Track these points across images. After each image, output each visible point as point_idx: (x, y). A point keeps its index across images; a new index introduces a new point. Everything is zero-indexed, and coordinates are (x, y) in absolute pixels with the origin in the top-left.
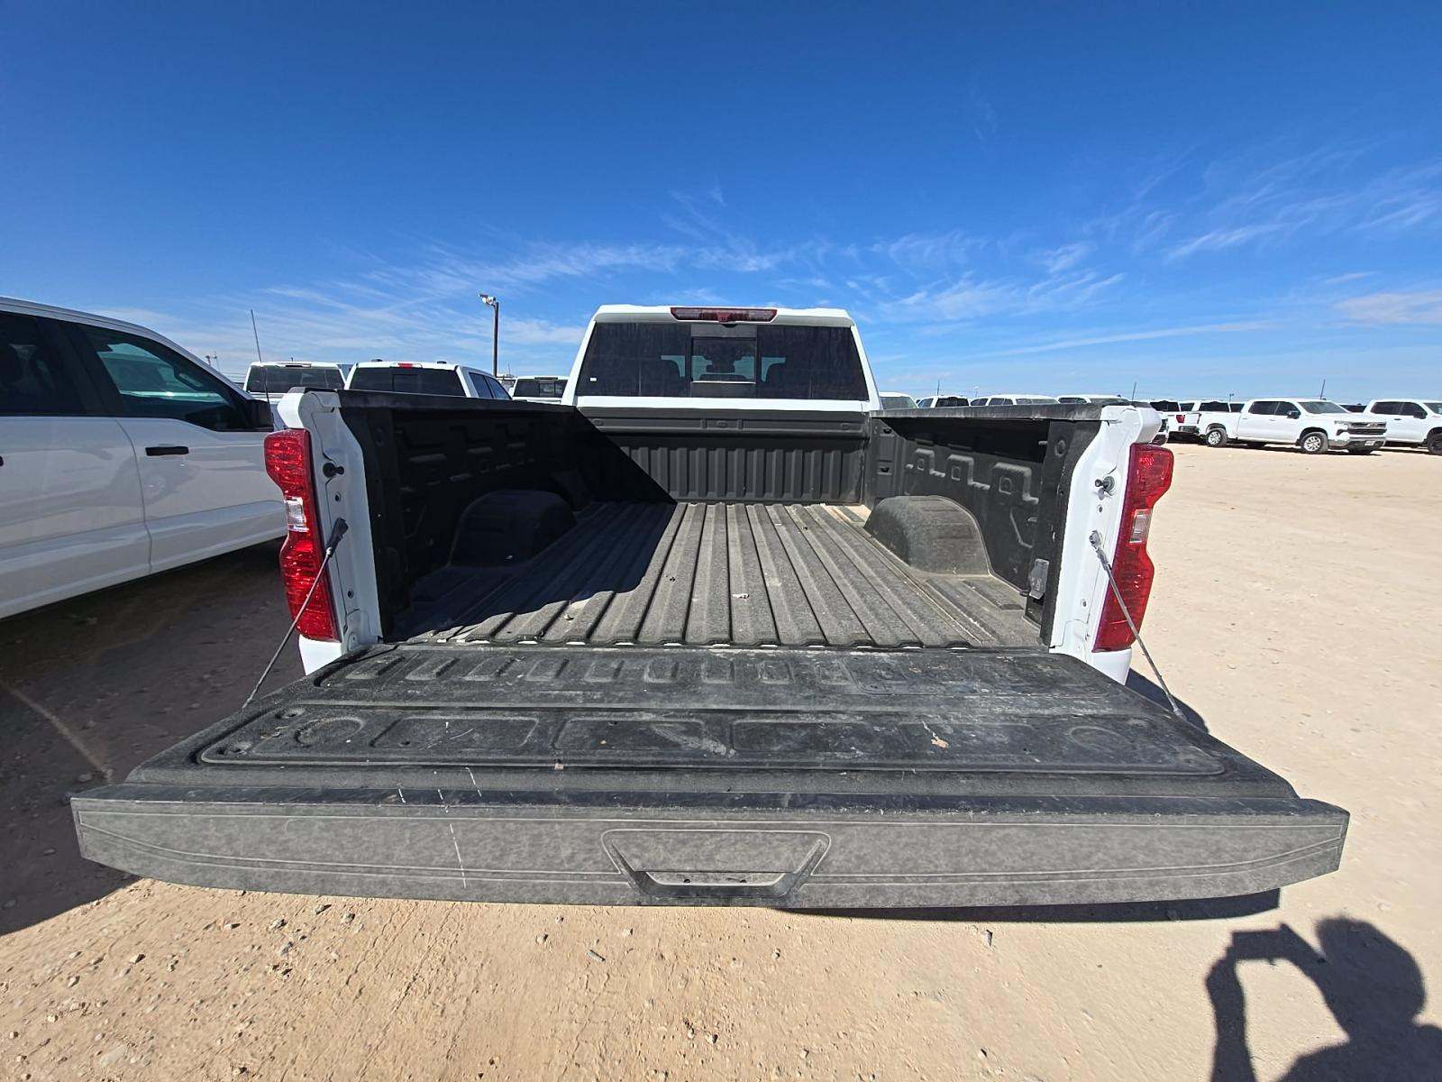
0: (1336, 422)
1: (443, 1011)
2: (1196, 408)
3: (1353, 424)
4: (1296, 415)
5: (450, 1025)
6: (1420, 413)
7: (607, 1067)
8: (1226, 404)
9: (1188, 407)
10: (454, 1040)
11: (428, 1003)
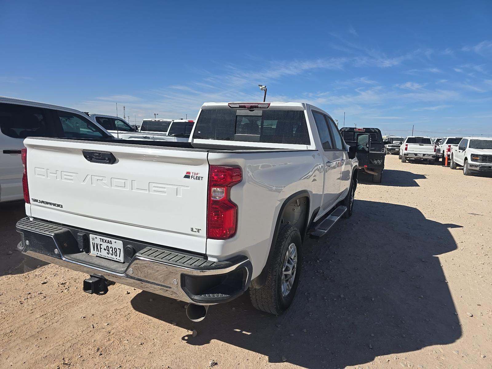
1: (45, 323)
5: (44, 326)
7: (69, 349)
10: (42, 330)
11: (44, 320)
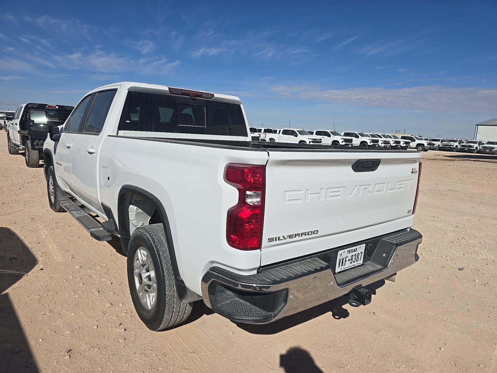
0: (308, 138)
2: (263, 131)
3: (313, 139)
4: (296, 136)
6: (329, 136)
8: (272, 130)
9: (260, 131)
